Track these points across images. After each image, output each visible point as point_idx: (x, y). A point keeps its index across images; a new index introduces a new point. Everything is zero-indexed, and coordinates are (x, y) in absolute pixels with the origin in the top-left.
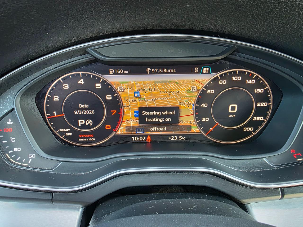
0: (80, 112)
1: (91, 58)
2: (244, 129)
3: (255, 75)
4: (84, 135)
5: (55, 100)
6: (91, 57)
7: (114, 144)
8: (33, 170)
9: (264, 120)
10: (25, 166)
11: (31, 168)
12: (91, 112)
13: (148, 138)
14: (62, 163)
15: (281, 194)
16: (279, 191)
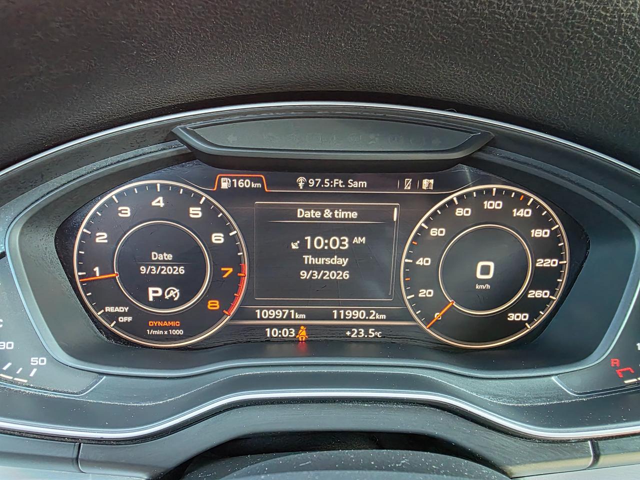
0: (153, 270)
1: (182, 150)
2: (509, 317)
3: (532, 200)
4: (159, 322)
5: (98, 240)
6: (183, 147)
7: (225, 344)
8: (39, 392)
9: (551, 297)
10: (22, 384)
11: (34, 388)
12: (178, 271)
13: (301, 331)
14: (105, 379)
15: (592, 454)
16: (589, 448)
